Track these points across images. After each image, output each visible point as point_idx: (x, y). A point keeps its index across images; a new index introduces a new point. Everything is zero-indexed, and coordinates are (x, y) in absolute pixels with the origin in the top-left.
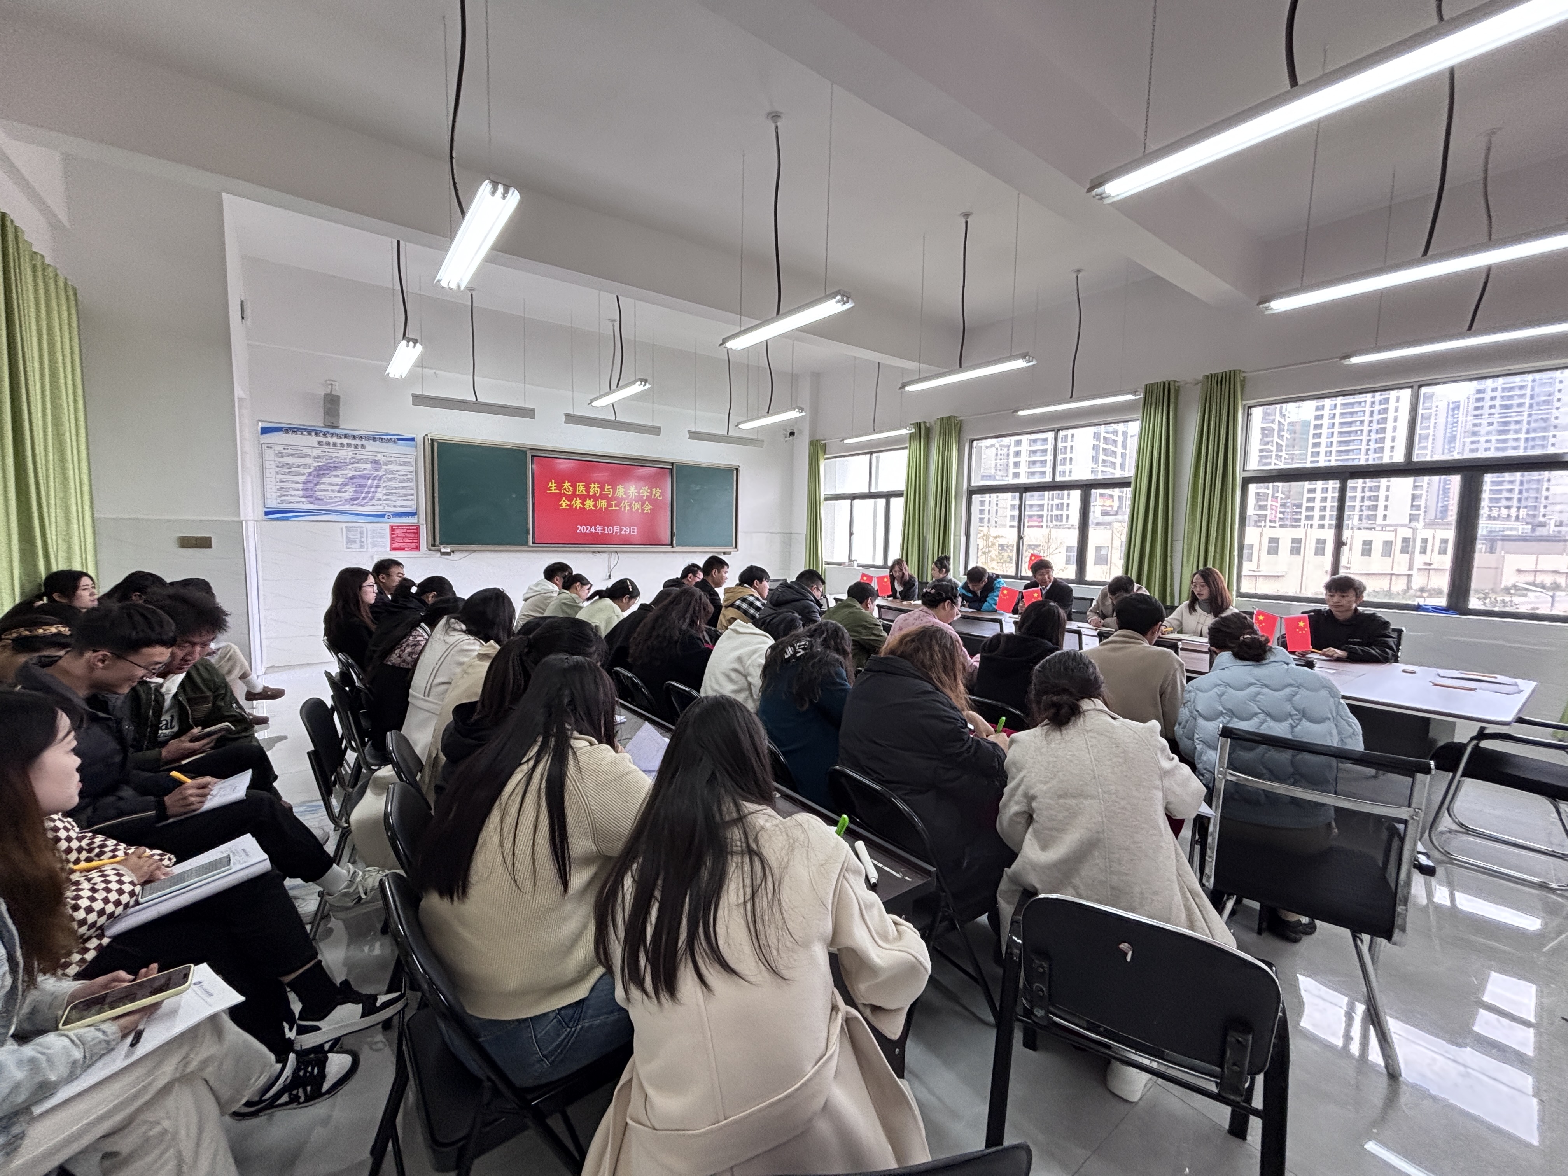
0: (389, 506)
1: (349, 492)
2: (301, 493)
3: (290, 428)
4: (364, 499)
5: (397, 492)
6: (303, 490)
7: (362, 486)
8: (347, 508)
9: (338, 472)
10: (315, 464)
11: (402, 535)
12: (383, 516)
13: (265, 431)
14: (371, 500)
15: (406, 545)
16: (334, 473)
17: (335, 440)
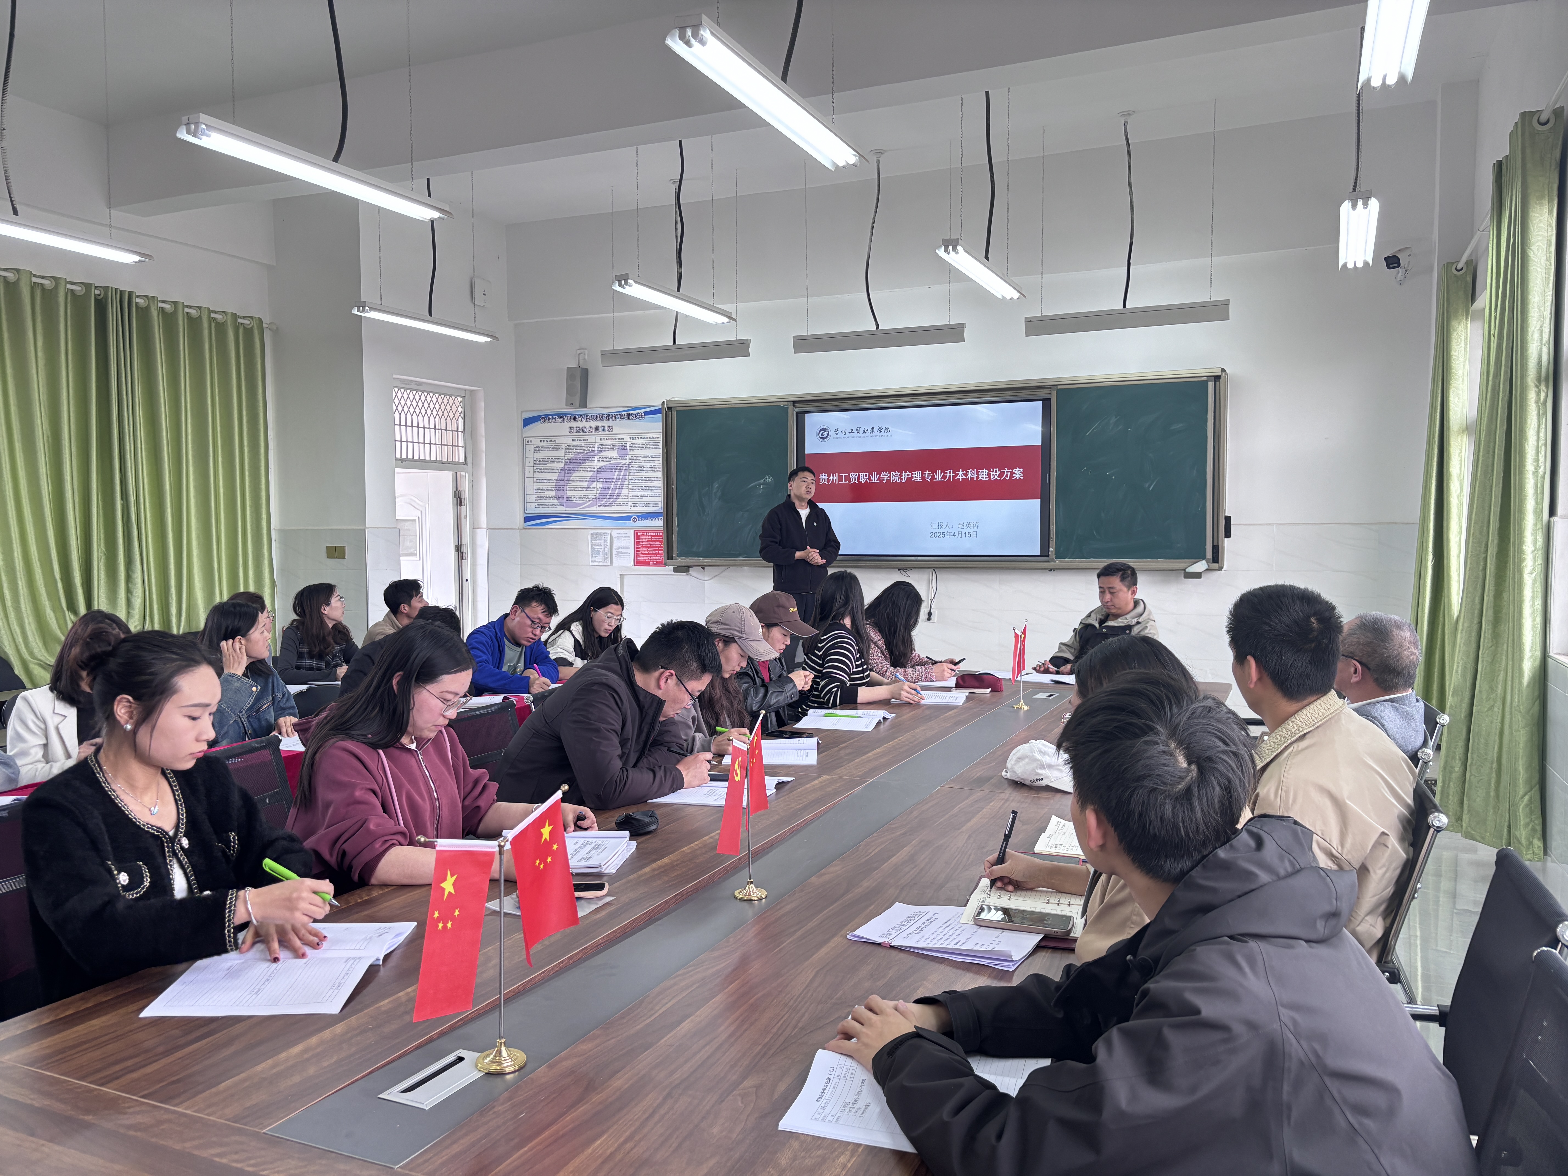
0: (635, 505)
1: (597, 489)
2: (553, 493)
3: (546, 416)
4: (611, 497)
6: (555, 489)
7: (609, 480)
8: (594, 509)
9: (587, 465)
10: (567, 457)
12: (628, 518)
13: (527, 422)
14: (618, 497)
15: (651, 558)
16: (584, 465)
17: (587, 424)
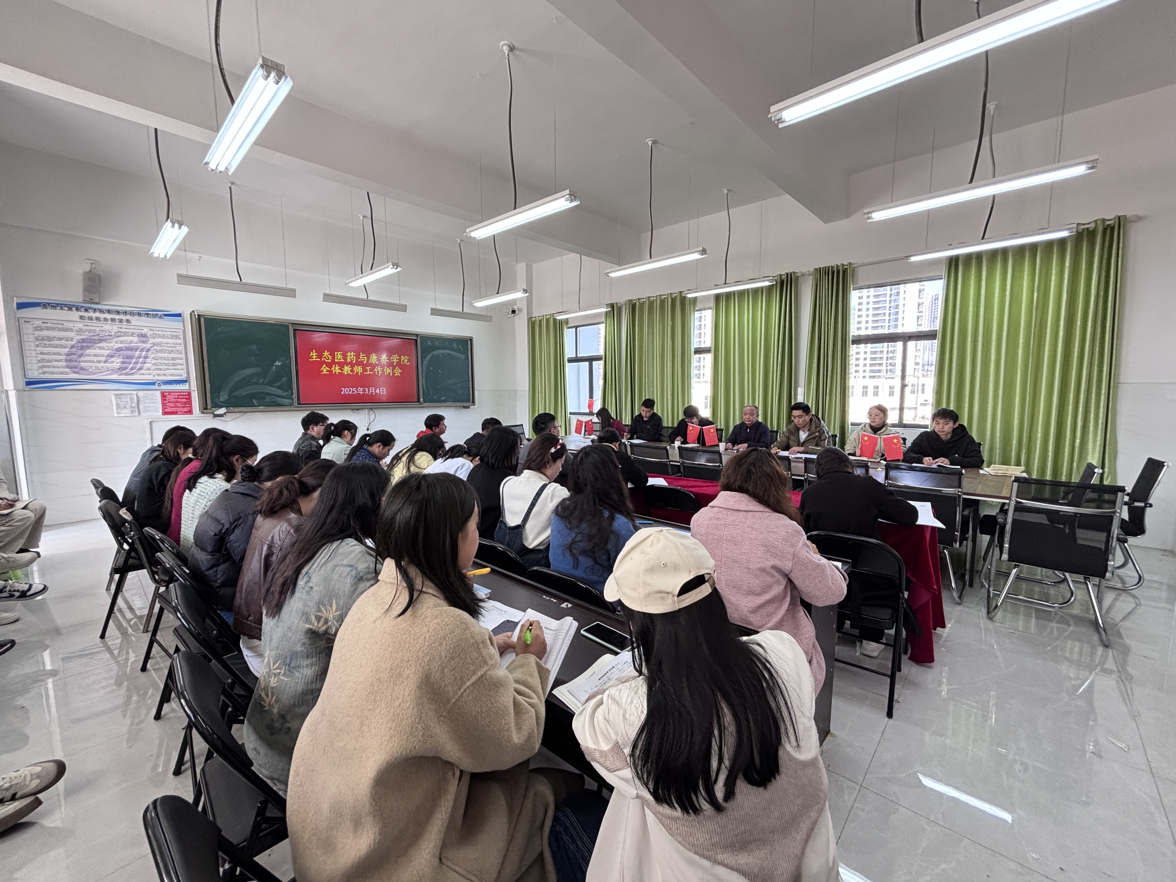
0: (159, 375)
1: (116, 363)
2: (64, 364)
3: (49, 304)
4: (132, 369)
5: (166, 362)
6: (66, 361)
7: (129, 357)
8: (115, 377)
9: (103, 344)
10: (78, 337)
11: (174, 400)
12: (153, 384)
13: (21, 306)
14: (140, 369)
15: (179, 409)
16: (99, 345)
17: (97, 314)
